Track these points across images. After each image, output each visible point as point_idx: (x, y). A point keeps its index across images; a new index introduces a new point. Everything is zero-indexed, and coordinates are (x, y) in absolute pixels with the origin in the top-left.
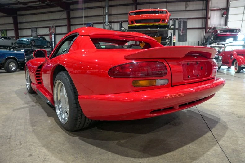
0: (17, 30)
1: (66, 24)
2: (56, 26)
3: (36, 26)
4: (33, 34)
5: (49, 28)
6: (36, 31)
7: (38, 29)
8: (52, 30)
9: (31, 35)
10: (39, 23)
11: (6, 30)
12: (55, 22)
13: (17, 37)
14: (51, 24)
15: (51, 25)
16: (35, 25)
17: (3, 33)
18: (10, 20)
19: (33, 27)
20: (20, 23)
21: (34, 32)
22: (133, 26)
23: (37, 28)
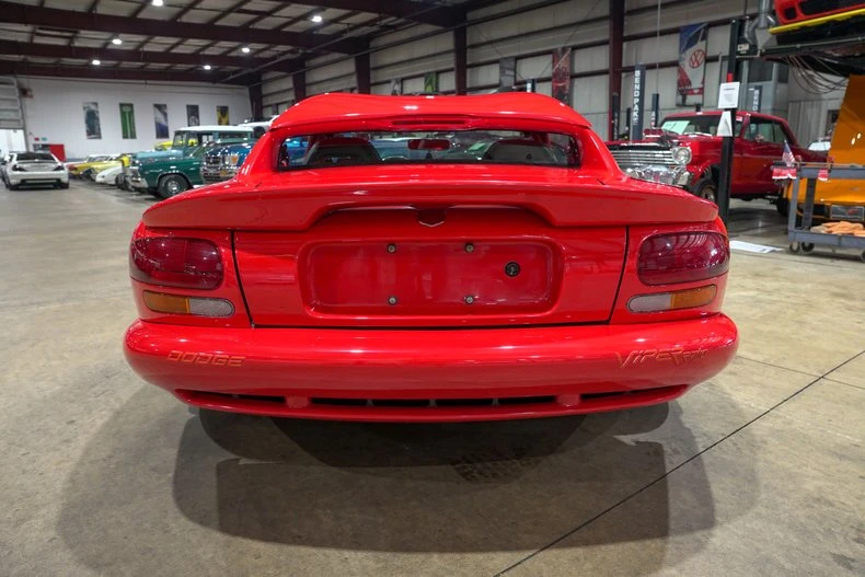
0: (461, 70)
1: (606, 36)
2: (575, 48)
3: (516, 54)
4: (503, 78)
5: (551, 56)
6: (515, 70)
7: (519, 62)
8: (563, 63)
9: (497, 82)
10: (523, 42)
11: (438, 73)
12: (571, 33)
13: (462, 89)
14: (557, 41)
15: (559, 46)
16: (510, 50)
17: (430, 83)
18: (447, 42)
19: (505, 56)
20: (474, 46)
21: (508, 72)
22: (794, 31)
23: (517, 58)
